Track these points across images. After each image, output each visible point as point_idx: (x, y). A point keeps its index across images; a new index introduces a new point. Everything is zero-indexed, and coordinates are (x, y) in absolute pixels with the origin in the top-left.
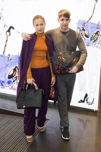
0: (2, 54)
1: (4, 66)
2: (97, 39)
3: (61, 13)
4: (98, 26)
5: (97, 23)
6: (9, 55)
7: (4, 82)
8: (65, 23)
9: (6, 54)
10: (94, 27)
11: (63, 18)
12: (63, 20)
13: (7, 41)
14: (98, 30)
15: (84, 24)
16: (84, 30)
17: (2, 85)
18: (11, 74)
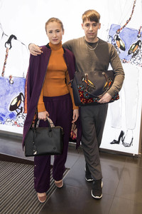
1: (4, 92)
2: (137, 52)
3: (85, 16)
4: (139, 32)
5: (138, 29)
6: (10, 77)
7: (4, 116)
10: (133, 35)
12: (88, 25)
13: (6, 56)
14: (139, 39)
15: (119, 30)
16: (119, 40)
17: (2, 119)
18: (13, 104)
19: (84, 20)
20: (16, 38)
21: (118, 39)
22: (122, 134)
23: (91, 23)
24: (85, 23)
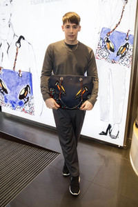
0: (12, 69)
1: (15, 84)
2: (125, 54)
4: (127, 35)
6: (20, 71)
8: (71, 31)
9: (17, 70)
10: (122, 38)
11: (68, 24)
13: (17, 54)
14: (127, 42)
15: (109, 33)
17: (13, 106)
18: (22, 94)
19: (65, 21)
20: (24, 39)
21: (108, 41)
22: (109, 127)
23: (71, 25)
24: (66, 25)
